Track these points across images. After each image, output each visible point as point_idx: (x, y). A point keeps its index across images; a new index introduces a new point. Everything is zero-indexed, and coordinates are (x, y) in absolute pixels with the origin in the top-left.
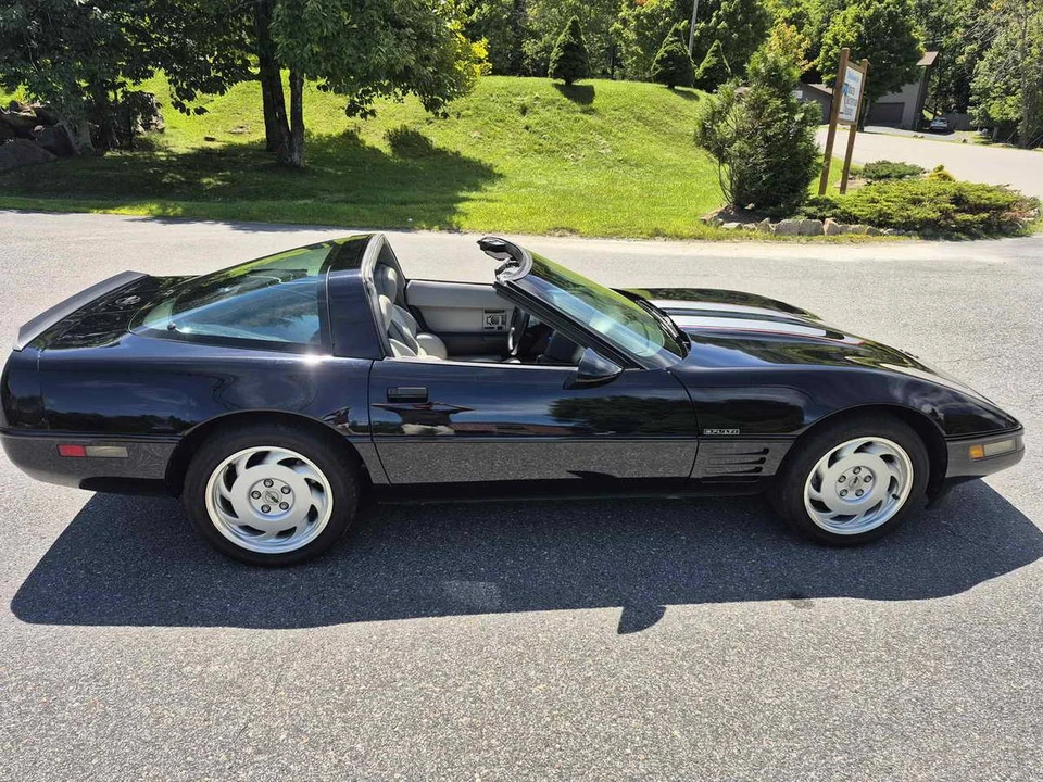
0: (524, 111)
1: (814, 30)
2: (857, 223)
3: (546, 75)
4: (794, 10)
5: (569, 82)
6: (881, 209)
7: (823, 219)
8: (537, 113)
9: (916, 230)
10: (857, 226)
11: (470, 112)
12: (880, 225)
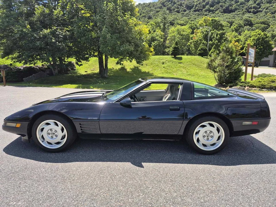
0: (163, 63)
1: (242, 43)
2: (255, 88)
3: (169, 55)
4: (237, 38)
5: (175, 56)
6: (262, 84)
7: (245, 86)
8: (167, 64)
9: (273, 89)
10: (256, 88)
11: (149, 64)
12: (262, 88)
